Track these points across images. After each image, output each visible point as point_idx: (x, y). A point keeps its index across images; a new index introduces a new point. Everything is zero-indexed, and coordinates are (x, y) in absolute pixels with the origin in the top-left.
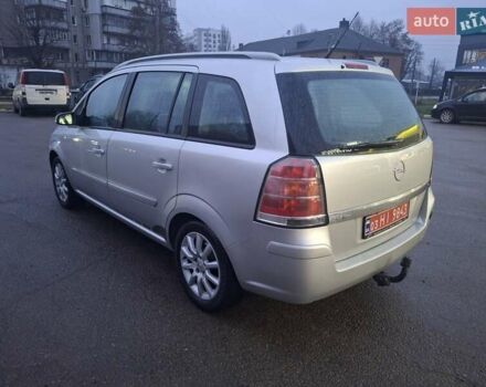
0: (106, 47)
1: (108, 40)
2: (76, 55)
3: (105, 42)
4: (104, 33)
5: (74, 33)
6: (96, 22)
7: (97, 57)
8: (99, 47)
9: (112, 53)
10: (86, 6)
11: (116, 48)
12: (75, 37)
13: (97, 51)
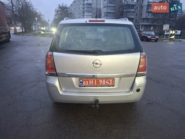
0: (147, 17)
1: (148, 14)
2: (136, 20)
3: (147, 15)
4: (147, 12)
5: (136, 13)
6: (145, 9)
7: (143, 21)
8: (144, 17)
9: (149, 19)
10: (142, 3)
11: (150, 17)
12: (137, 14)
13: (143, 19)
